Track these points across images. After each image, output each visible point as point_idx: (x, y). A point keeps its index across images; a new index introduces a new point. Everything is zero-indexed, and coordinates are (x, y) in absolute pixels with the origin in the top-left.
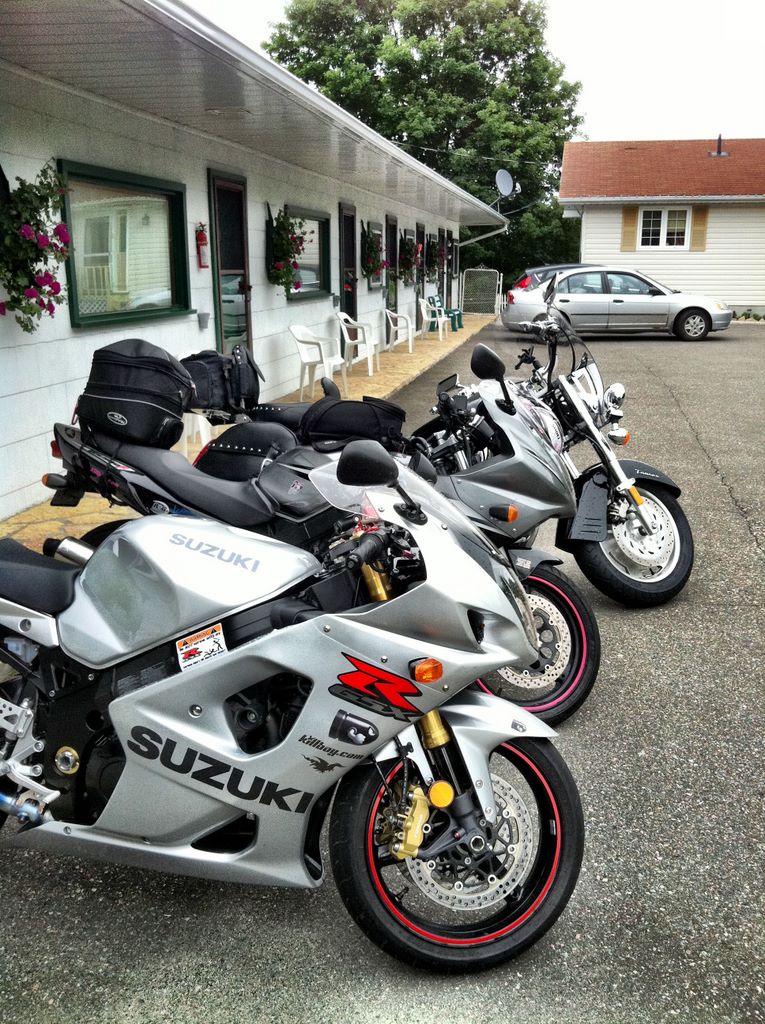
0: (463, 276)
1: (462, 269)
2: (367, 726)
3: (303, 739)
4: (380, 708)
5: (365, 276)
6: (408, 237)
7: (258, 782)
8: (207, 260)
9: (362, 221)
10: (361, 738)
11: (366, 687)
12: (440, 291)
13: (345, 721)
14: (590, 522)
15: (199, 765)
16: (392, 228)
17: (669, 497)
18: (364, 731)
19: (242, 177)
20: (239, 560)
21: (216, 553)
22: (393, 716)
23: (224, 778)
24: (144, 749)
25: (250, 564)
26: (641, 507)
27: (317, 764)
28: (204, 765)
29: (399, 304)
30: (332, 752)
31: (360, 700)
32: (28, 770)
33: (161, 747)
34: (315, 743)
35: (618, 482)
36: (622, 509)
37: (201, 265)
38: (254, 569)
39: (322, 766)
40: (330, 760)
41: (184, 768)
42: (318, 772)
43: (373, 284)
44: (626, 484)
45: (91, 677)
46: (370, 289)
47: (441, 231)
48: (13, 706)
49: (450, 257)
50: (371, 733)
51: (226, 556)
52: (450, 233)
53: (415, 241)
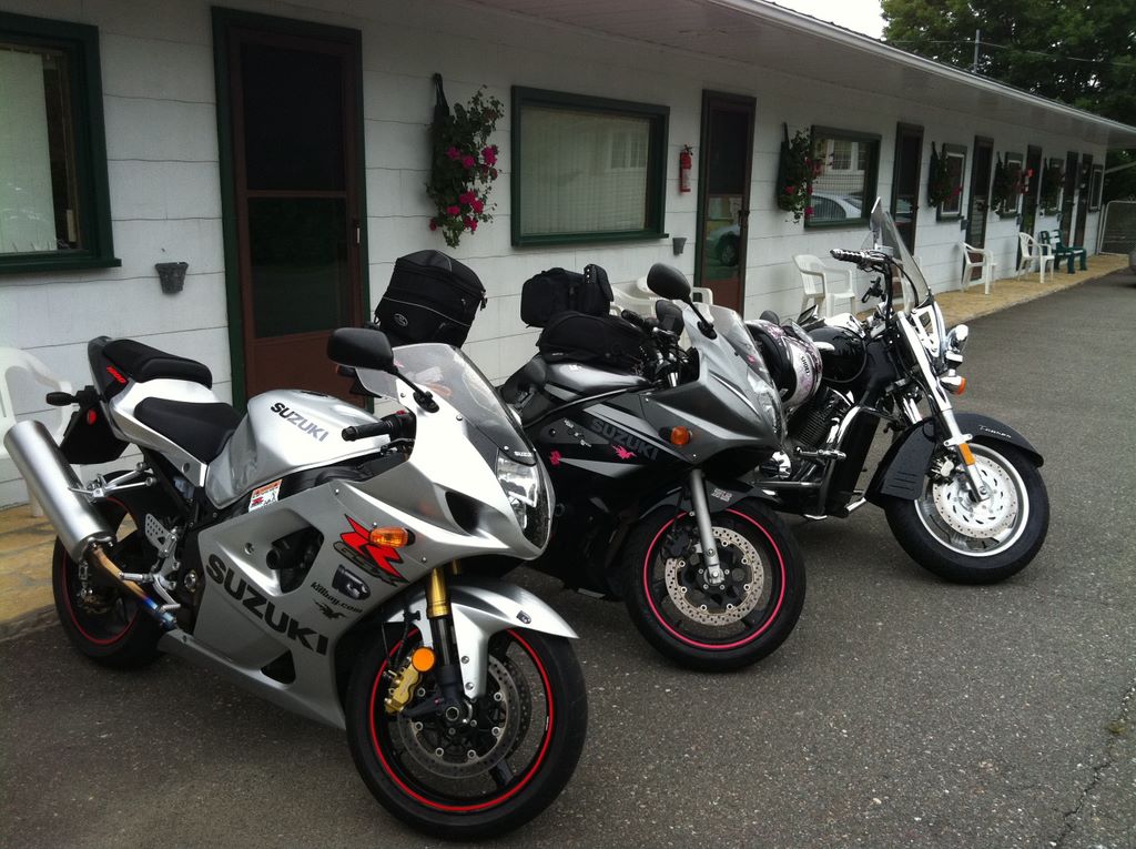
0: (1105, 210)
1: (1105, 201)
2: (360, 582)
3: (313, 585)
4: (370, 568)
5: (930, 205)
6: (1010, 161)
7: (285, 617)
8: (693, 184)
9: (933, 144)
10: (356, 592)
11: (360, 547)
12: (1065, 226)
13: (344, 575)
14: (904, 477)
15: (247, 595)
16: (983, 151)
17: (1026, 464)
18: (358, 587)
19: (751, 98)
20: (313, 430)
21: (298, 422)
22: (380, 577)
23: (262, 609)
24: (215, 574)
25: (320, 434)
26: (971, 469)
27: (324, 609)
28: (251, 596)
29: (987, 237)
30: (336, 602)
31: (354, 558)
32: (167, 583)
33: (225, 574)
34: (322, 591)
35: (949, 435)
36: (946, 468)
37: (683, 189)
38: (321, 439)
39: (328, 613)
40: (336, 609)
41: (238, 595)
42: (326, 618)
43: (943, 214)
44: (958, 439)
45: (215, 515)
46: (939, 219)
47: (1072, 157)
48: (165, 531)
49: (1083, 186)
50: (363, 589)
51: (304, 426)
52: (1088, 159)
53: (1024, 167)
